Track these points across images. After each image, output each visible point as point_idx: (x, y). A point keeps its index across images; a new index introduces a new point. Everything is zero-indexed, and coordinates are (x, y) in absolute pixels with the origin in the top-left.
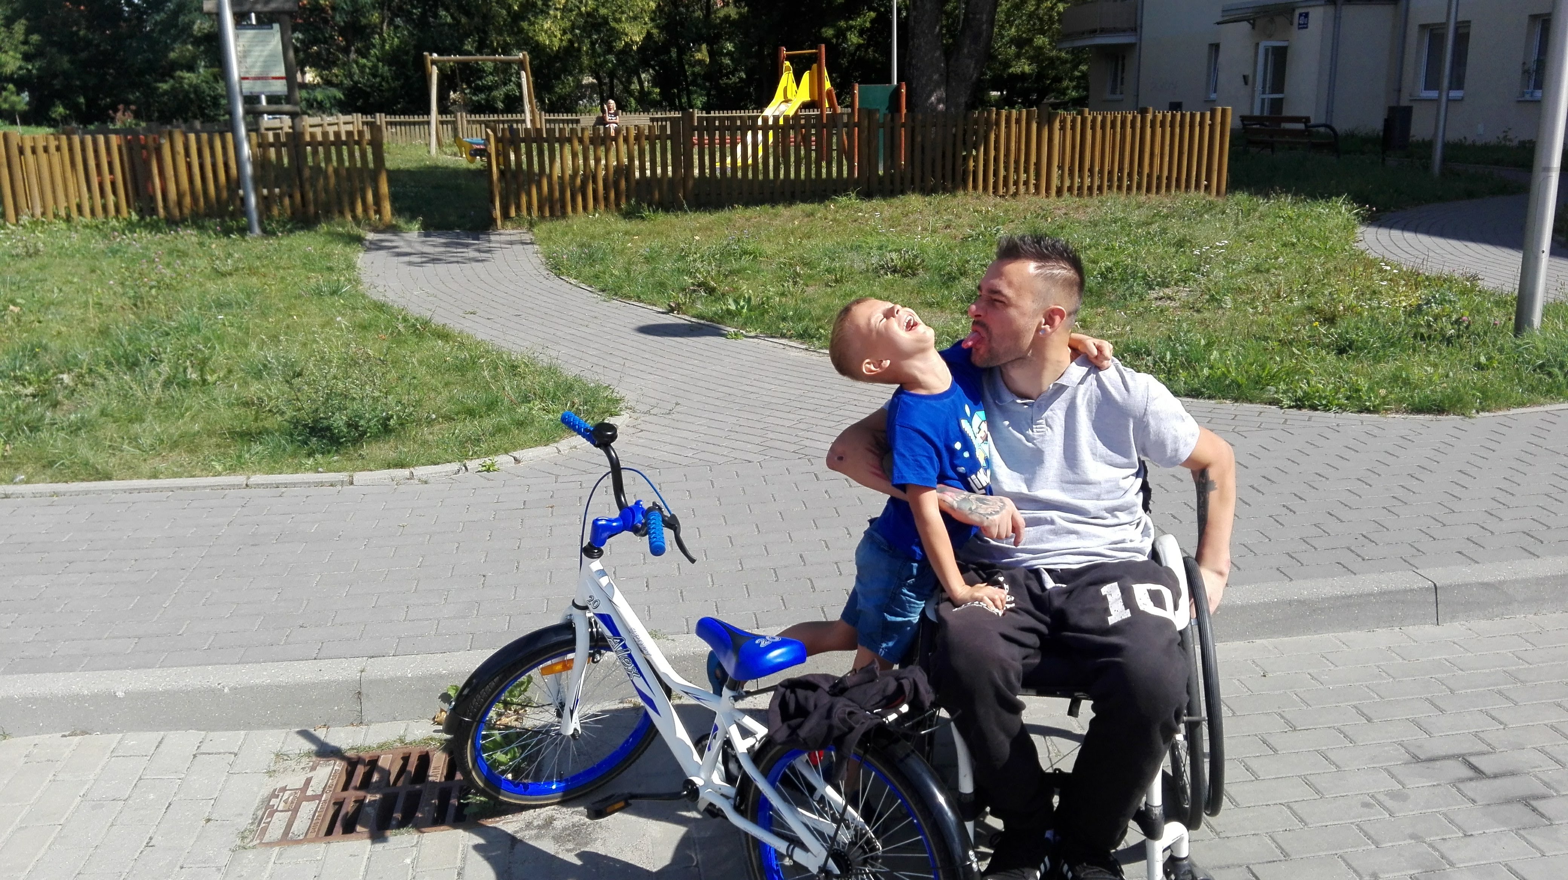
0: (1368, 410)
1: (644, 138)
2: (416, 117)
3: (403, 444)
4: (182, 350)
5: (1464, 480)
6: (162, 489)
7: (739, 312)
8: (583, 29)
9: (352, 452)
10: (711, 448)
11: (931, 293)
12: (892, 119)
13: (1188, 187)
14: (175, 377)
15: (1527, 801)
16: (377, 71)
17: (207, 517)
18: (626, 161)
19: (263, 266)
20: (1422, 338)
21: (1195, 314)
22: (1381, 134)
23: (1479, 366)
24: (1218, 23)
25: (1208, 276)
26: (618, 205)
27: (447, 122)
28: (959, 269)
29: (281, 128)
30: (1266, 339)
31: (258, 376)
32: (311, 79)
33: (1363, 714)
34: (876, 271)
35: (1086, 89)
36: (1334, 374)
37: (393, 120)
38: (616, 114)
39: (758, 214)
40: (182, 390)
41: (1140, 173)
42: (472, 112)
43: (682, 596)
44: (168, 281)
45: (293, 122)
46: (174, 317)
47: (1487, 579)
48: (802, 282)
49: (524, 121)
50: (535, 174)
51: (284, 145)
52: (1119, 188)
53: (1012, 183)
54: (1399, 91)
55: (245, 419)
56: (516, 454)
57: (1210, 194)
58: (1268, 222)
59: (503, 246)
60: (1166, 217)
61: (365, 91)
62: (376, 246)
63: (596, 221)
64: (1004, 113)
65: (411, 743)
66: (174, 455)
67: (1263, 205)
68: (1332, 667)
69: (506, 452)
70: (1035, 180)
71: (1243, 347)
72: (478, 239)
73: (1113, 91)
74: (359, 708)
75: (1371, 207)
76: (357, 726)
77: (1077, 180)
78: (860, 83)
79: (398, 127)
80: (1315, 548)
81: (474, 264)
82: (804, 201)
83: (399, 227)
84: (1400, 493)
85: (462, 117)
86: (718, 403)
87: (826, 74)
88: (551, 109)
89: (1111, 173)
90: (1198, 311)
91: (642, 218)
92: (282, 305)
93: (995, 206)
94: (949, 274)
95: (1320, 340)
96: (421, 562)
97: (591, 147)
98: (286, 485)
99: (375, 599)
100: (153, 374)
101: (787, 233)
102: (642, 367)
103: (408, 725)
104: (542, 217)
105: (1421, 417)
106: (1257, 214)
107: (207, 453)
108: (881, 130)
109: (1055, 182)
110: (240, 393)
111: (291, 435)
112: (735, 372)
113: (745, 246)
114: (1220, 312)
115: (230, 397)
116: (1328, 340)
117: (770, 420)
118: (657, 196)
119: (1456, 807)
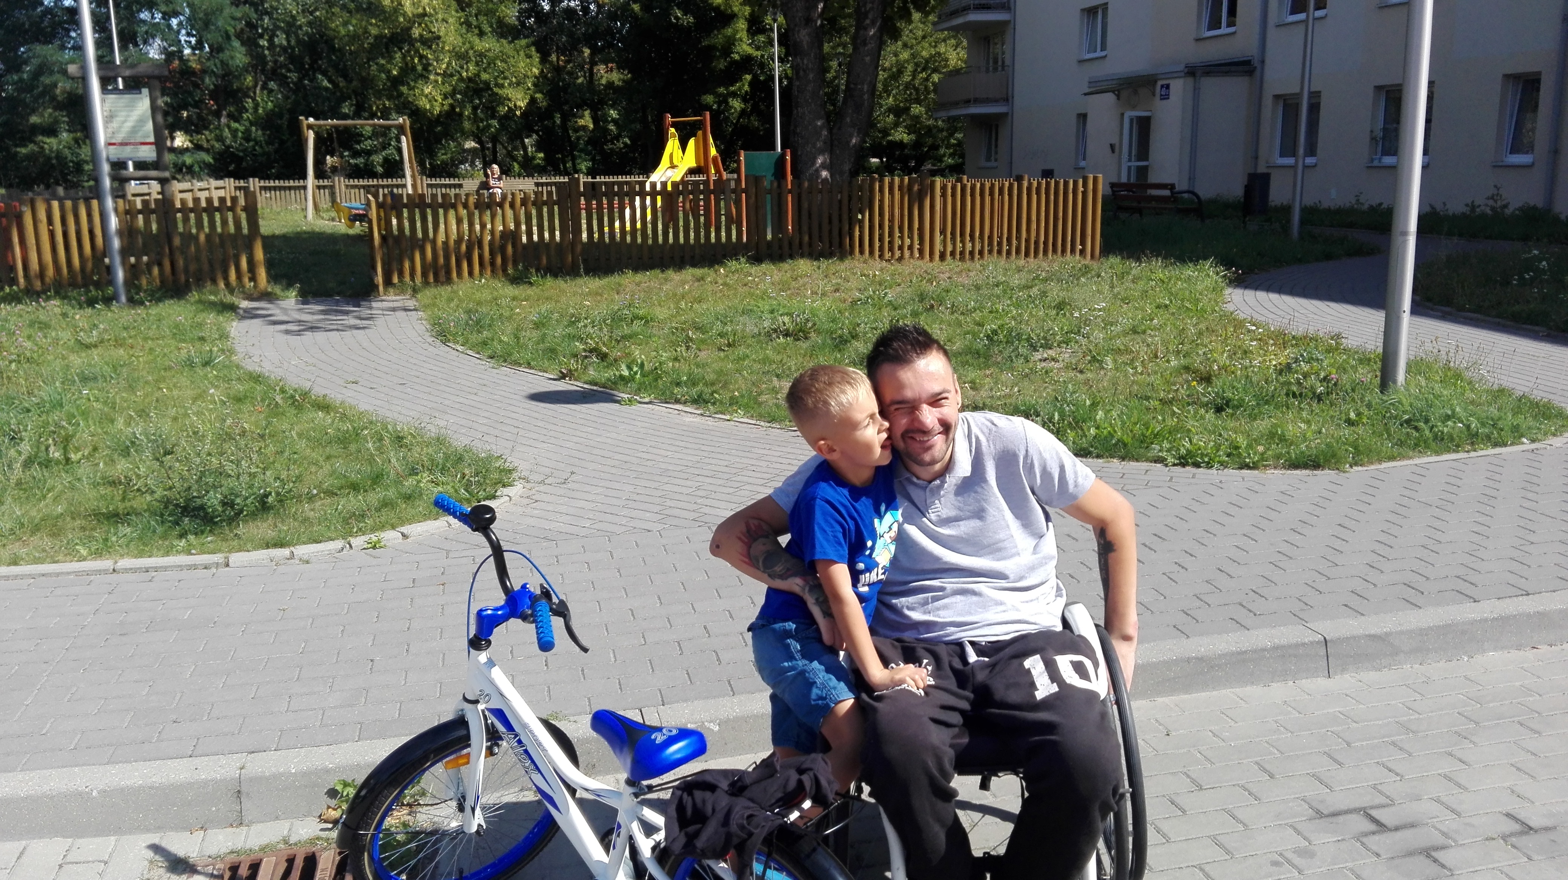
0: (1247, 466)
1: (530, 204)
2: (291, 181)
3: (283, 521)
4: (44, 427)
5: (1344, 533)
6: (22, 577)
7: (632, 378)
8: (464, 94)
9: (227, 532)
10: (609, 518)
11: (824, 356)
12: (779, 186)
13: (1064, 251)
14: (36, 456)
15: (1428, 852)
16: (250, 135)
17: (71, 606)
18: (512, 226)
19: (130, 337)
20: (1294, 395)
21: (1078, 375)
22: (1242, 200)
23: (1350, 422)
24: (1085, 94)
25: (1088, 338)
26: (505, 270)
27: (324, 187)
28: (850, 333)
29: (149, 194)
30: (1147, 398)
31: (125, 452)
32: (180, 144)
33: (1265, 771)
34: (768, 335)
35: (962, 156)
36: (1214, 432)
37: (267, 184)
38: (500, 179)
39: (649, 279)
40: (44, 470)
41: (1018, 238)
42: (350, 176)
43: (583, 674)
44: (28, 355)
45: (162, 188)
46: (36, 392)
47: (1373, 631)
48: (694, 346)
49: (404, 186)
50: (419, 240)
51: (153, 211)
52: (999, 252)
53: (897, 248)
54: (1257, 158)
55: (112, 499)
56: (404, 529)
57: (1085, 258)
58: (1141, 284)
59: (385, 313)
60: (1046, 280)
61: (238, 155)
62: (250, 315)
63: (483, 286)
64: (887, 180)
65: (296, 844)
66: (35, 539)
67: (1136, 268)
68: (1233, 723)
69: (393, 527)
70: (919, 244)
71: (1127, 407)
72: (359, 306)
73: (988, 159)
74: (238, 808)
75: (1237, 270)
76: (237, 827)
77: (959, 245)
78: (745, 150)
79: (273, 192)
80: (1209, 605)
81: (355, 332)
82: (694, 265)
83: (275, 294)
84: (1285, 548)
85: (339, 182)
86: (614, 471)
87: (711, 141)
88: (434, 172)
89: (990, 237)
90: (1081, 372)
91: (530, 283)
92: (150, 378)
93: (881, 270)
94: (840, 337)
95: (1198, 399)
96: (304, 648)
97: (477, 212)
98: (156, 569)
99: (254, 689)
100: (12, 453)
101: (677, 298)
102: (536, 436)
103: (292, 824)
104: (426, 283)
105: (1298, 472)
106: (1131, 277)
107: (70, 536)
108: (769, 197)
109: (938, 247)
110: (106, 472)
111: (162, 515)
112: (630, 439)
113: (637, 311)
114: (1102, 372)
115: (96, 476)
116: (1206, 399)
117: (668, 487)
118: (544, 261)
119: (1362, 862)
